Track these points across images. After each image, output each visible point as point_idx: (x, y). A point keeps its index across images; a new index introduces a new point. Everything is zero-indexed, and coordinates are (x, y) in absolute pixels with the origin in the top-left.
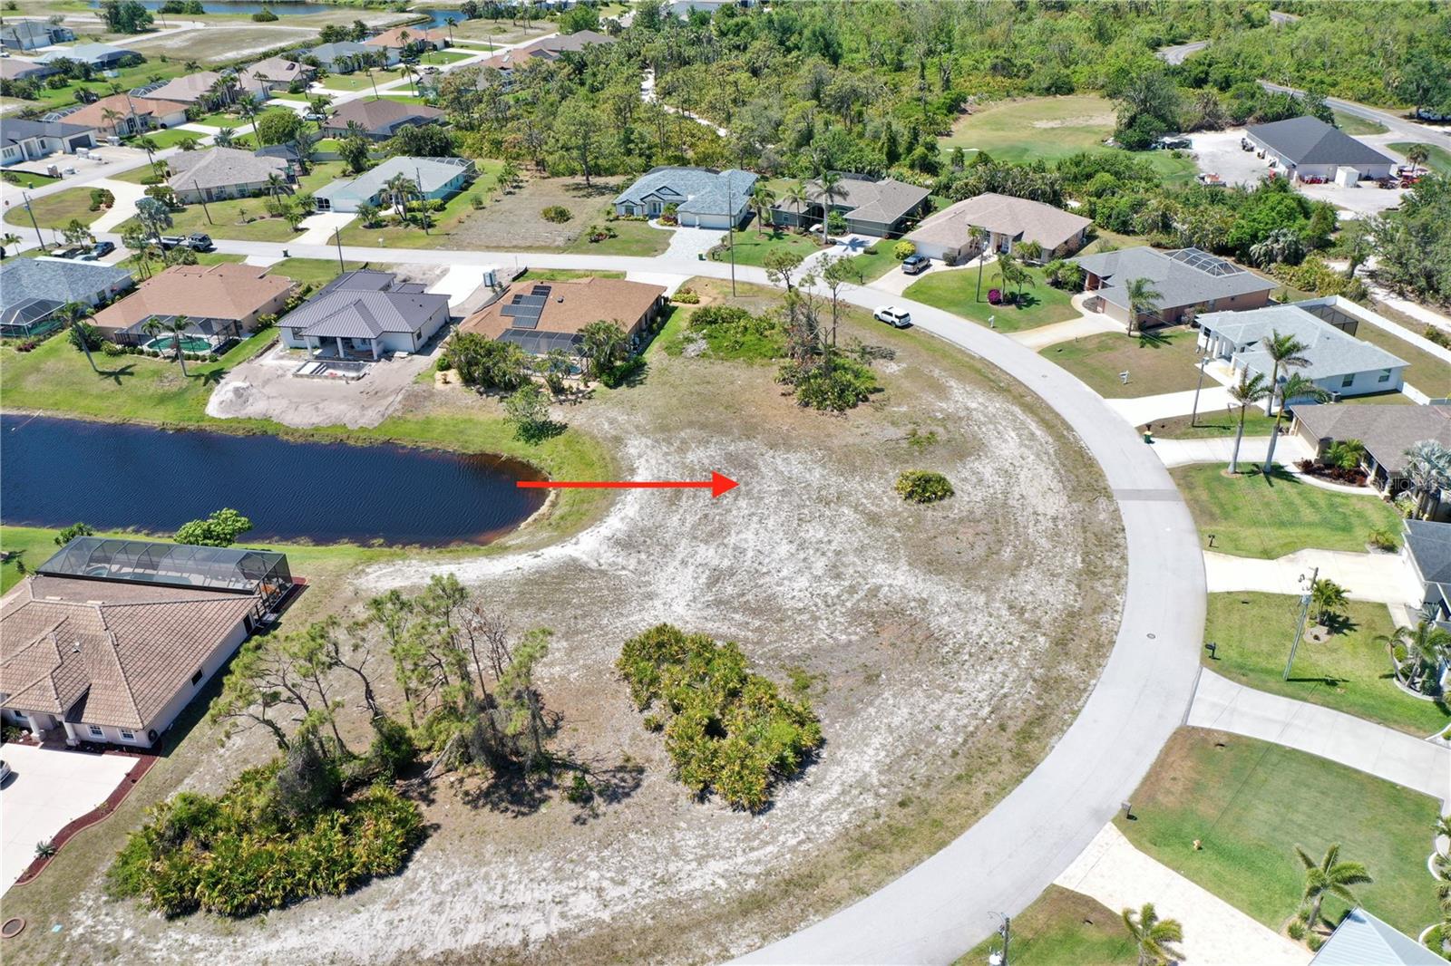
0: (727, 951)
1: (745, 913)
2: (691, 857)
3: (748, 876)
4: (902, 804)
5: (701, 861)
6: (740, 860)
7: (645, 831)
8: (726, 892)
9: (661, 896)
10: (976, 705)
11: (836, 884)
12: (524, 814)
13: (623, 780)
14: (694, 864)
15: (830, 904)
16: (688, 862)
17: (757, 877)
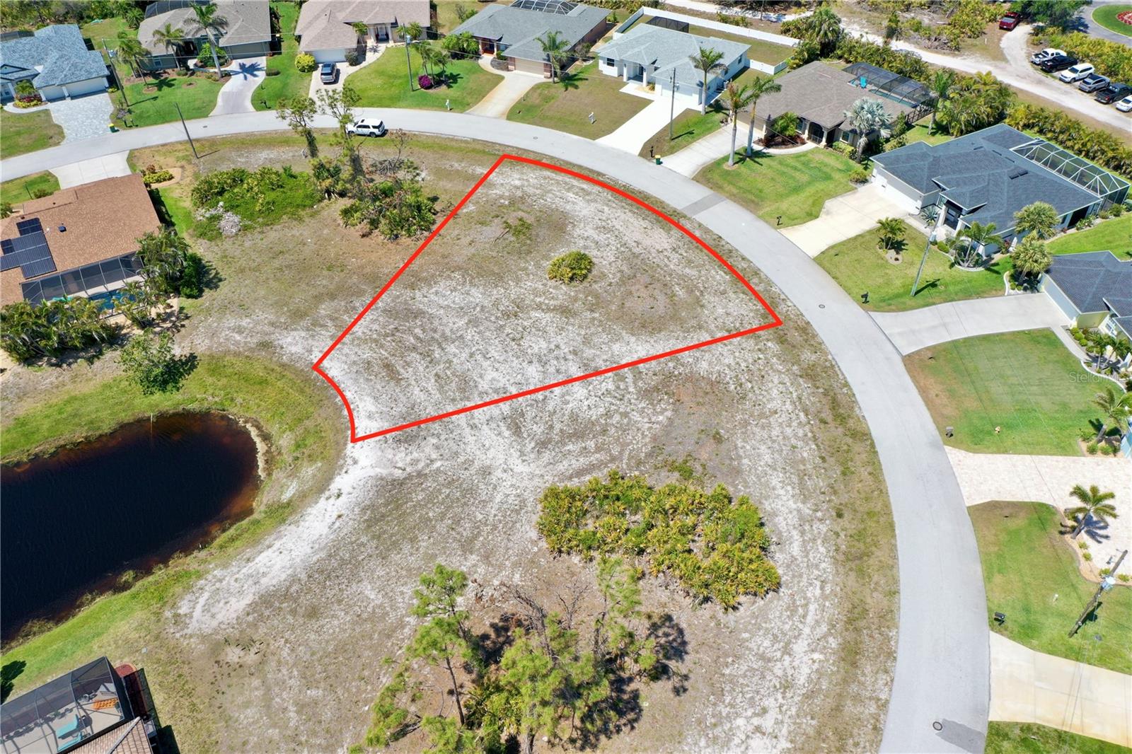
0: (879, 700)
1: (854, 664)
2: (779, 654)
3: (825, 637)
4: (840, 515)
5: (787, 651)
6: (807, 630)
7: (730, 660)
8: (827, 660)
9: (797, 699)
10: (794, 417)
11: (874, 600)
12: (636, 720)
13: (666, 635)
14: (786, 657)
15: (888, 617)
16: (780, 660)
17: (829, 634)
